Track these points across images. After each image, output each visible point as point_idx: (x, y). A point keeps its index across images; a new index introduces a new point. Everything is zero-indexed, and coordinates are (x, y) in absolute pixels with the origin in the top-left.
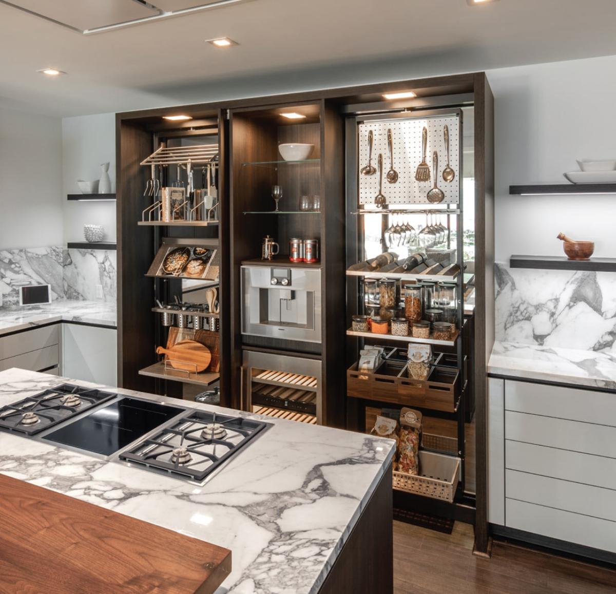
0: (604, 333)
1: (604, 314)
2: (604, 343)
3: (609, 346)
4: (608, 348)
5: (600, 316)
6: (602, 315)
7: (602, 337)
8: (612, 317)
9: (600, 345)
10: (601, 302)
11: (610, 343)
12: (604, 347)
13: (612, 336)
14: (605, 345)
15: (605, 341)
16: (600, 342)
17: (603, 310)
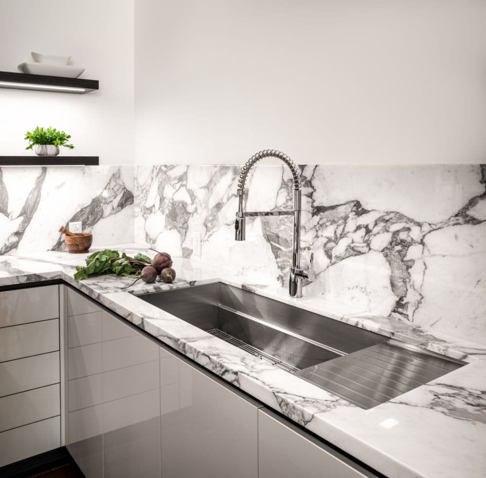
0: (10, 235)
1: (10, 214)
2: (11, 245)
3: (15, 248)
4: (14, 250)
5: (7, 217)
6: (8, 216)
7: (8, 239)
8: (18, 217)
9: (7, 248)
10: (7, 203)
11: (16, 244)
12: (10, 250)
13: (18, 236)
14: (11, 247)
15: (11, 243)
16: (6, 245)
17: (9, 211)
